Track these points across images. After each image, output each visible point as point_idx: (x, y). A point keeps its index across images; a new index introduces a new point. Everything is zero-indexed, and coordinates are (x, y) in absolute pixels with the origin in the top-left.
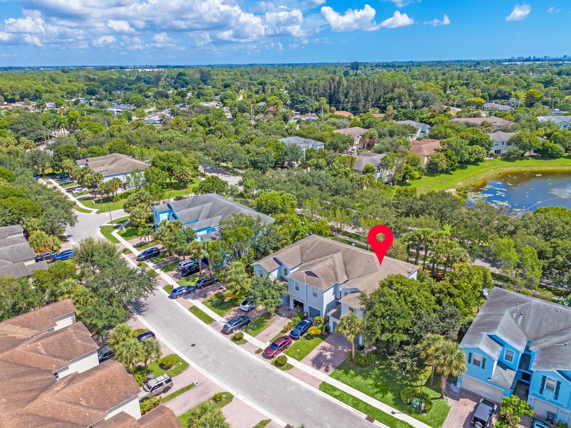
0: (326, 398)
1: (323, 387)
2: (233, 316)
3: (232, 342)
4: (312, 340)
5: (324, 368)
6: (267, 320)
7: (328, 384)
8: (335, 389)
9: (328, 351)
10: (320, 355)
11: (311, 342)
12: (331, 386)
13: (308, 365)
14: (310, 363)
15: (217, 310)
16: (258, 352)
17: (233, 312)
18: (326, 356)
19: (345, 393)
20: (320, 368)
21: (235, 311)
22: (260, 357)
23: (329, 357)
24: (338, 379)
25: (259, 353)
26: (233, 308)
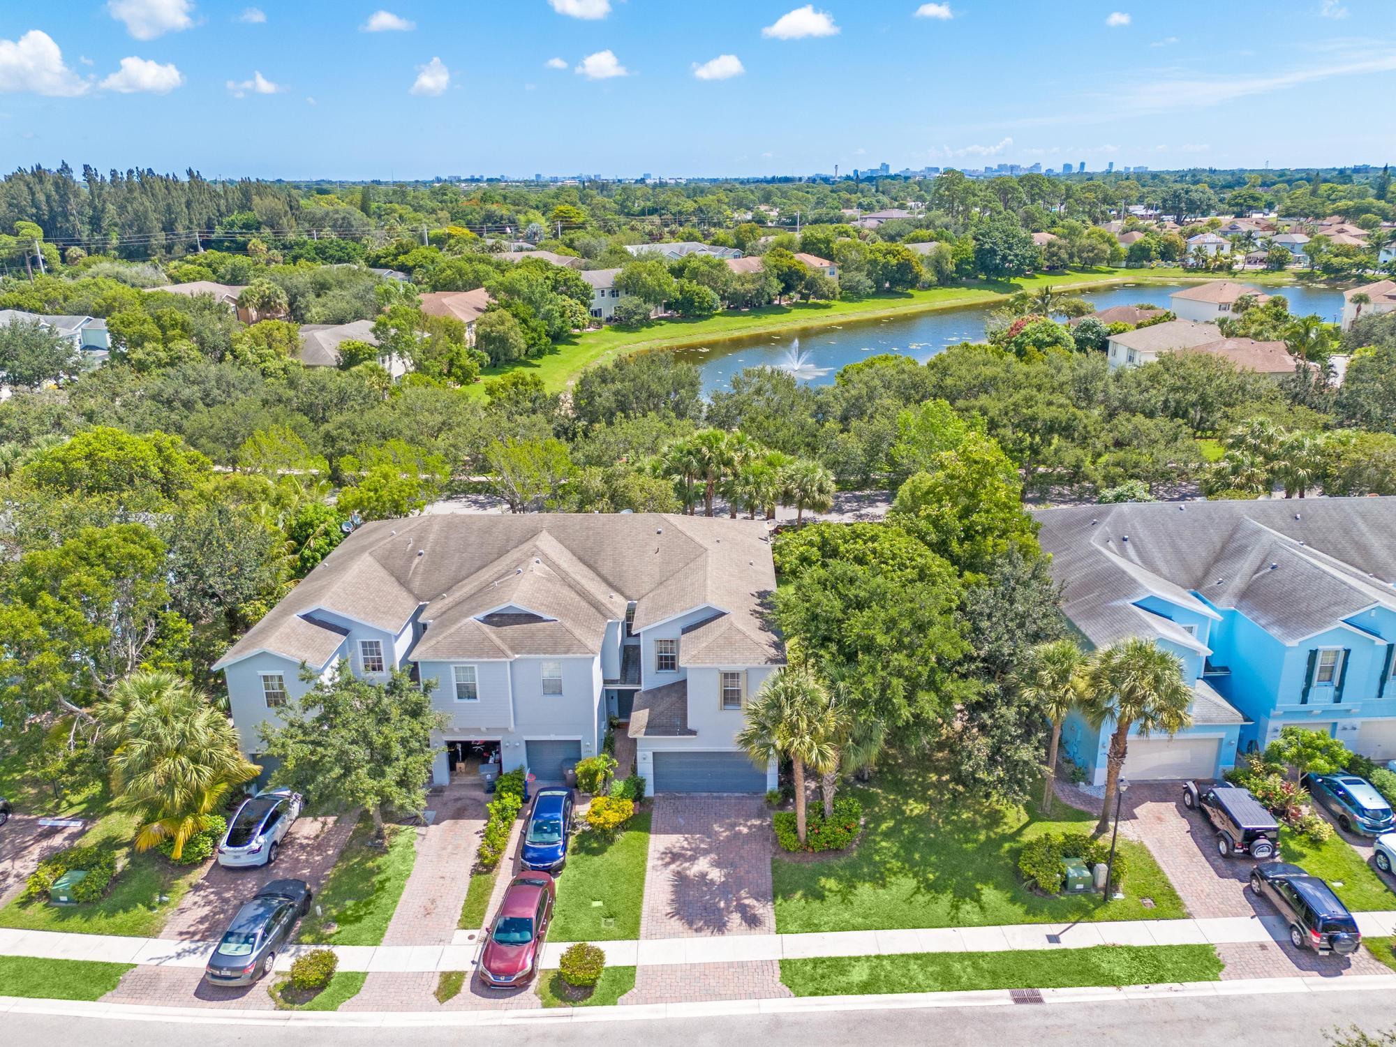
0: (845, 1013)
1: (798, 980)
2: (206, 910)
3: (295, 1014)
4: (611, 849)
5: (736, 918)
6: (380, 860)
7: (805, 962)
8: (839, 965)
9: (693, 859)
10: (682, 883)
11: (615, 856)
12: (817, 962)
13: (675, 935)
14: (676, 924)
15: (100, 921)
16: (448, 987)
17: (191, 898)
18: (703, 876)
19: (878, 957)
20: (724, 925)
21: (196, 888)
22: (475, 1007)
23: (716, 875)
24: (811, 926)
25: (457, 990)
26: (182, 883)
